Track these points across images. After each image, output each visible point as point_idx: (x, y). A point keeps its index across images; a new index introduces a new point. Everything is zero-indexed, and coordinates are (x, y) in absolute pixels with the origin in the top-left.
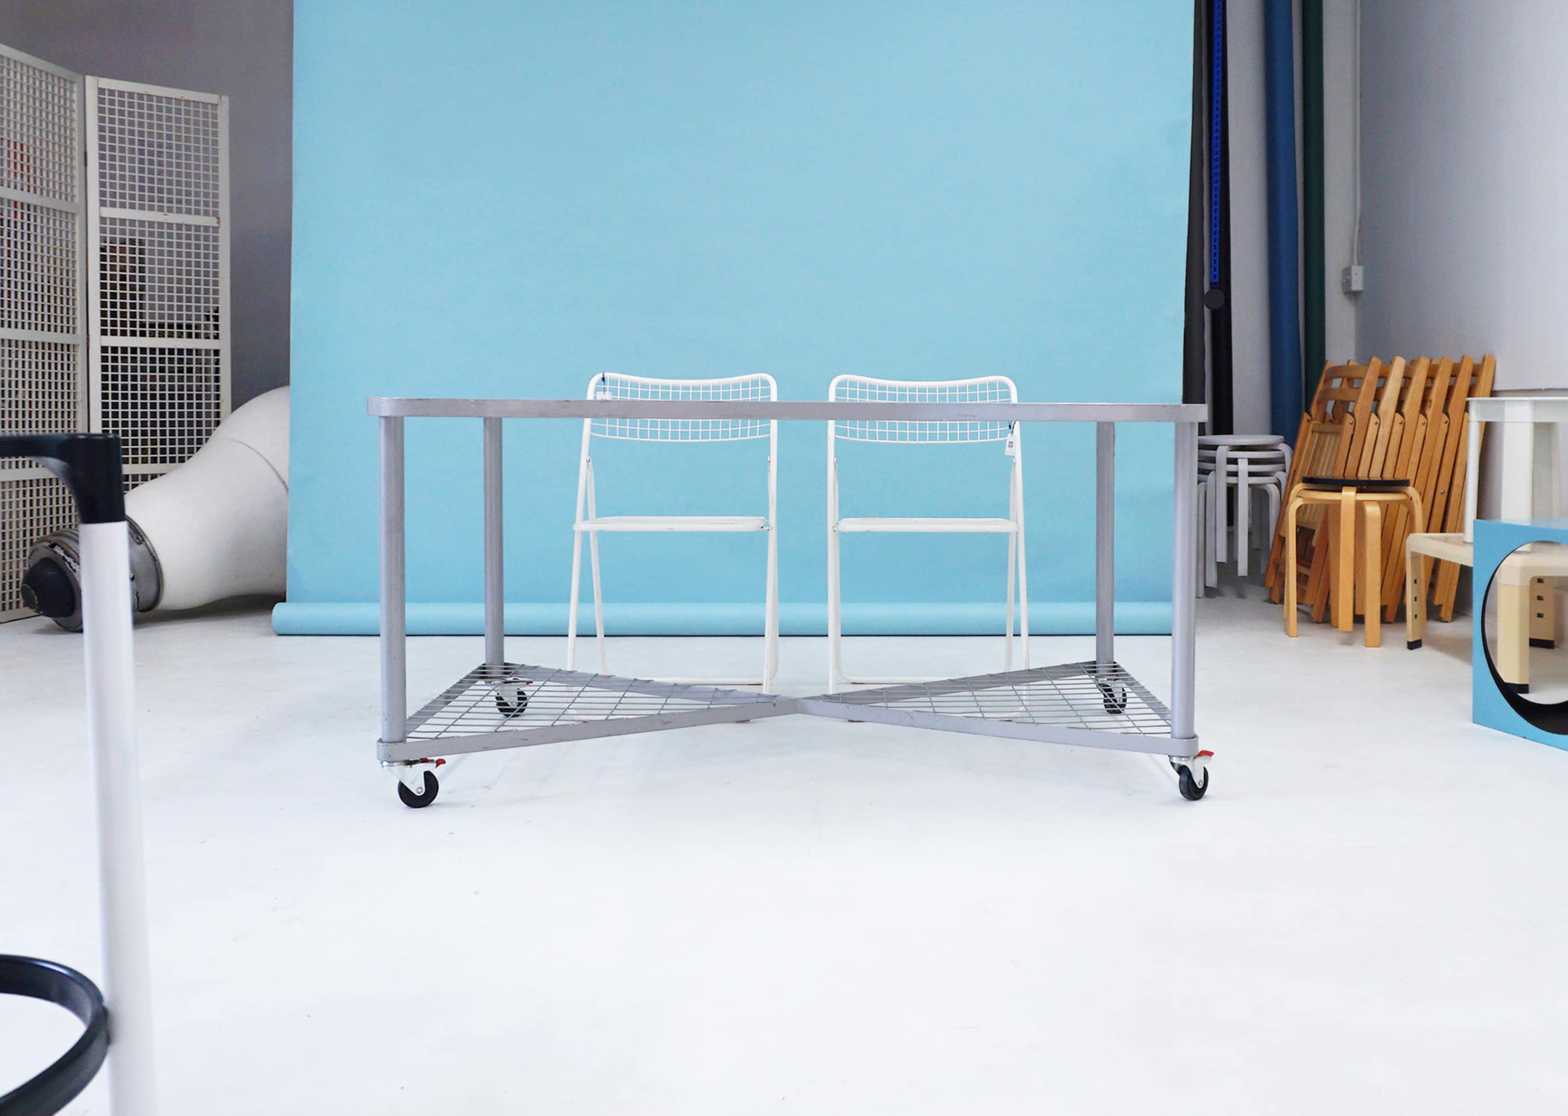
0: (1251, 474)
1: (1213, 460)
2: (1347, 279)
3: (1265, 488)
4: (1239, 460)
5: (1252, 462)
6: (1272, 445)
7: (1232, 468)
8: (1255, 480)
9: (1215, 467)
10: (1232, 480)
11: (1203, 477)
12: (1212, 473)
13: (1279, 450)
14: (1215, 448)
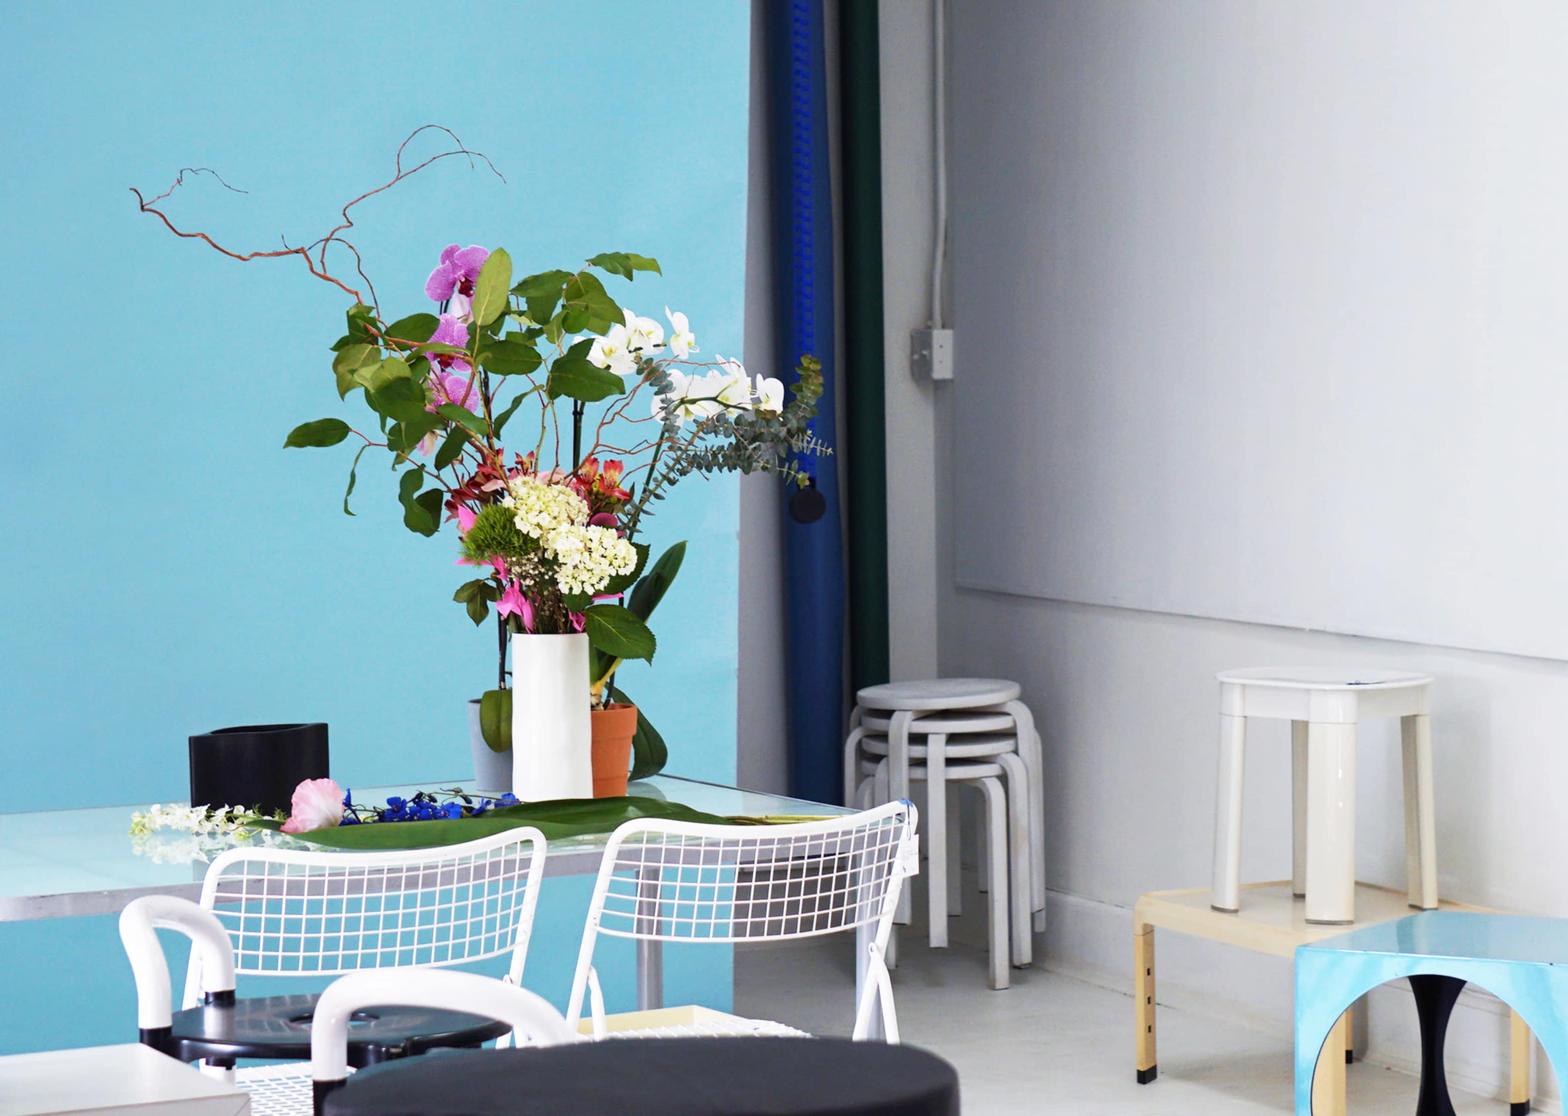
0: (951, 762)
1: (883, 737)
2: (923, 357)
3: (979, 785)
4: (930, 738)
5: (953, 739)
6: (996, 705)
7: (918, 751)
8: (959, 773)
9: (887, 750)
10: (918, 773)
11: (867, 766)
12: (883, 762)
13: (1008, 714)
14: (888, 714)
